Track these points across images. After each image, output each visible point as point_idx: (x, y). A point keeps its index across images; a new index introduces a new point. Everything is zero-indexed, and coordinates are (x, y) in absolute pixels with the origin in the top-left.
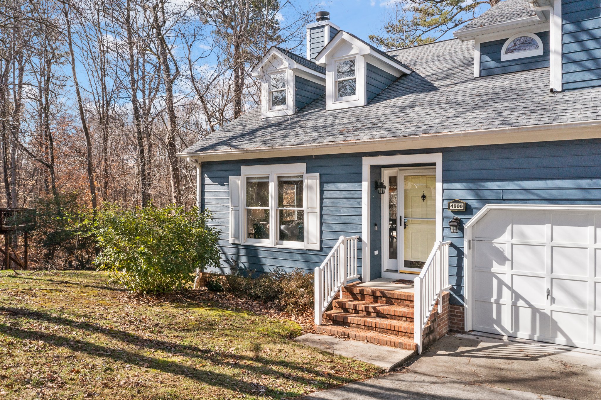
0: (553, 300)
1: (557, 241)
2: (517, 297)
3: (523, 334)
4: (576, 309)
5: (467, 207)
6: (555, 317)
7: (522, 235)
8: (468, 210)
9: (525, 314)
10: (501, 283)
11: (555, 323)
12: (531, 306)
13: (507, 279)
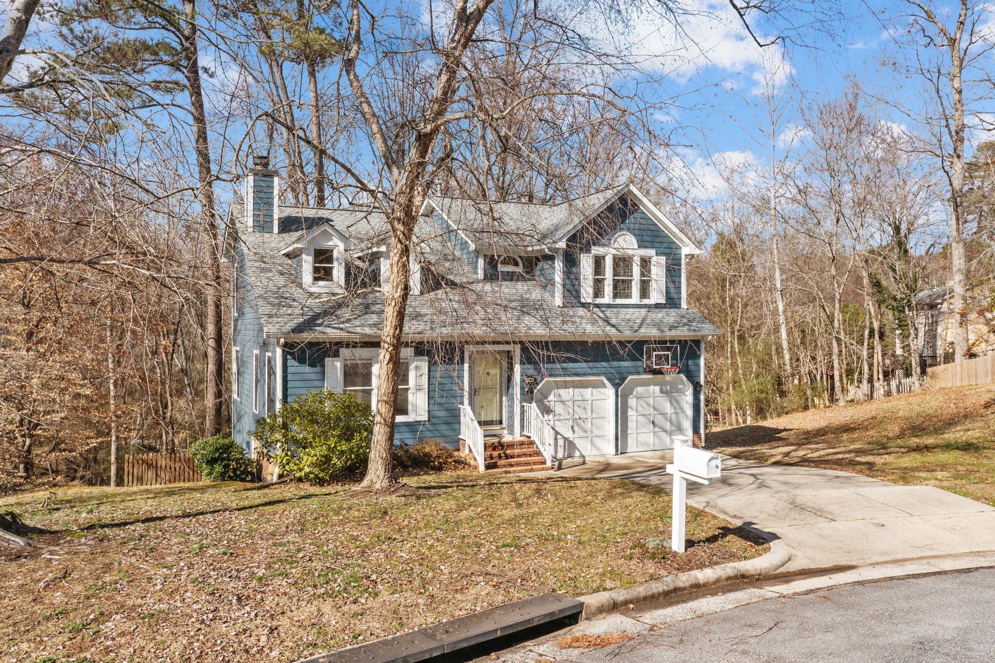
0: (574, 432)
1: (576, 397)
4: (583, 434)
5: (535, 380)
6: (576, 442)
7: (559, 395)
8: (536, 383)
9: (561, 443)
11: (574, 444)
12: (564, 438)
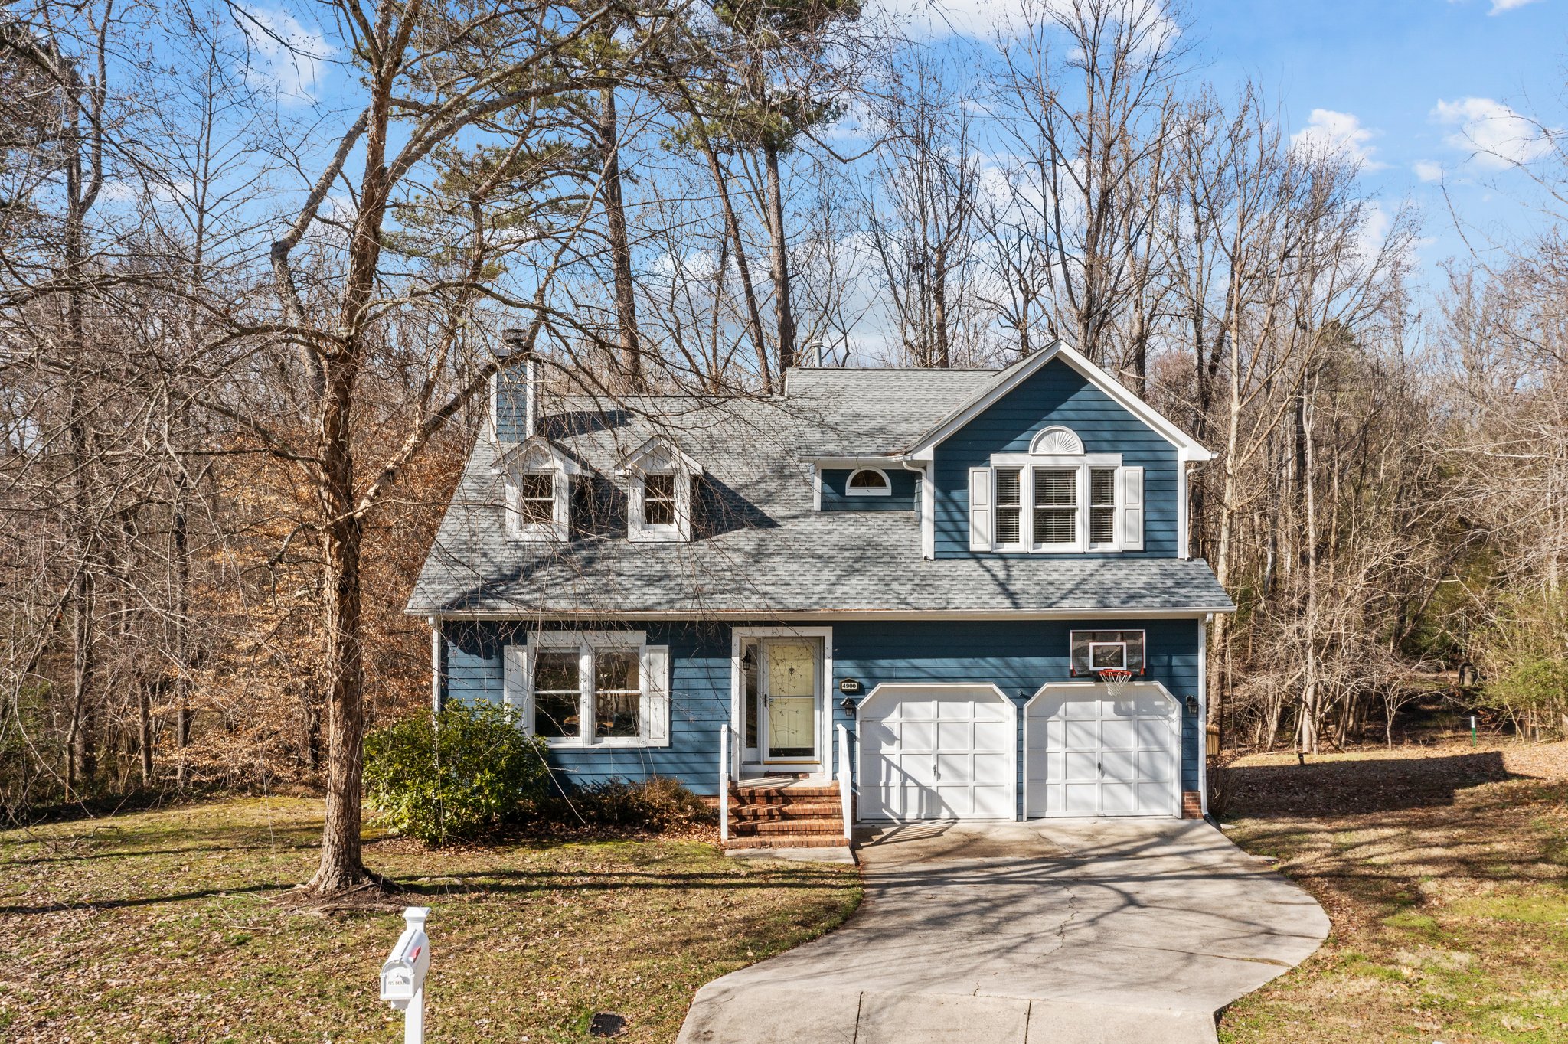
0: (939, 776)
1: (943, 717)
2: (905, 776)
3: (911, 815)
4: (957, 782)
5: (860, 685)
6: (942, 792)
7: (909, 713)
8: (861, 691)
9: (913, 794)
10: (890, 764)
11: (940, 797)
12: (919, 785)
13: (895, 760)
